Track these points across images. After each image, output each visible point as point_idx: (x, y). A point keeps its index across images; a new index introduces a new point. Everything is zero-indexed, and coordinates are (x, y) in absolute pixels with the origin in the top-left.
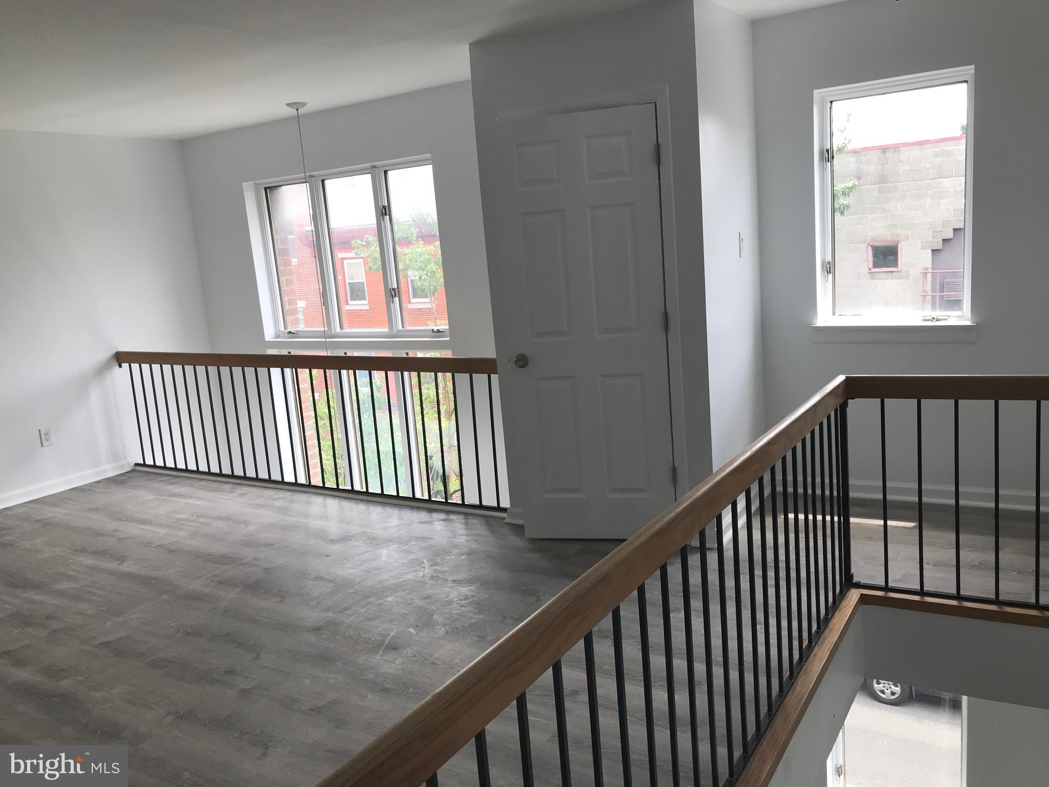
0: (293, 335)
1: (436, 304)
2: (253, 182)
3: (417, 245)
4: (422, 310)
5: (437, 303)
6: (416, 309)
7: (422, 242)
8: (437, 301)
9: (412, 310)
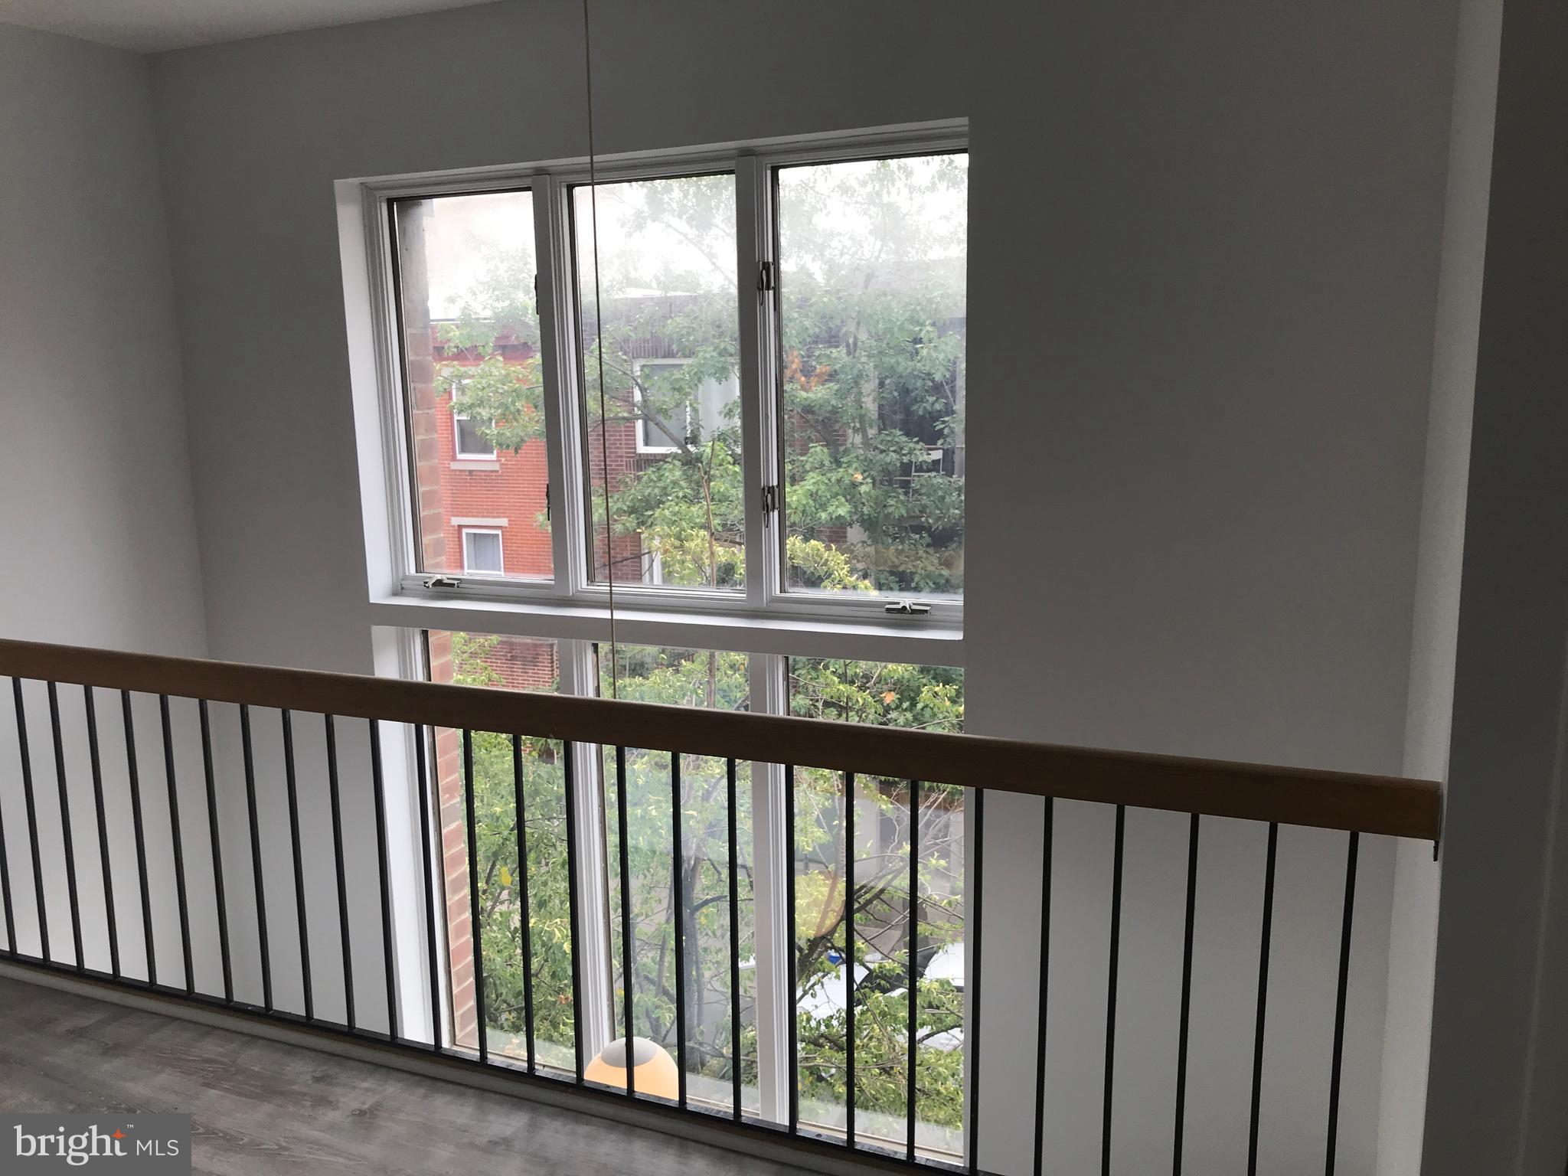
0: (449, 589)
1: (502, 464)
2: (358, 180)
3: (492, 361)
4: (475, 473)
5: (503, 462)
6: (464, 471)
7: (501, 359)
8: (503, 459)
9: (458, 473)
